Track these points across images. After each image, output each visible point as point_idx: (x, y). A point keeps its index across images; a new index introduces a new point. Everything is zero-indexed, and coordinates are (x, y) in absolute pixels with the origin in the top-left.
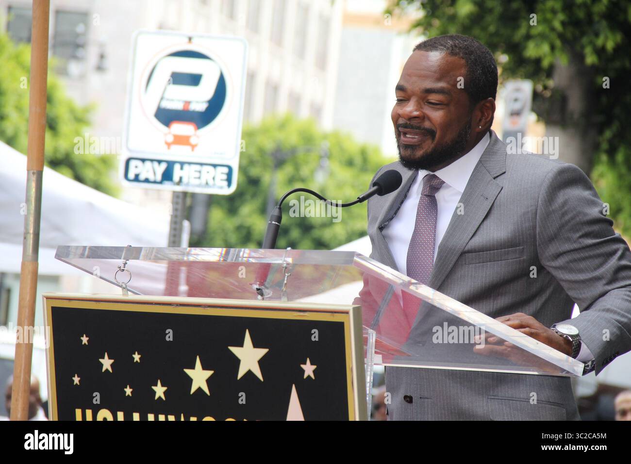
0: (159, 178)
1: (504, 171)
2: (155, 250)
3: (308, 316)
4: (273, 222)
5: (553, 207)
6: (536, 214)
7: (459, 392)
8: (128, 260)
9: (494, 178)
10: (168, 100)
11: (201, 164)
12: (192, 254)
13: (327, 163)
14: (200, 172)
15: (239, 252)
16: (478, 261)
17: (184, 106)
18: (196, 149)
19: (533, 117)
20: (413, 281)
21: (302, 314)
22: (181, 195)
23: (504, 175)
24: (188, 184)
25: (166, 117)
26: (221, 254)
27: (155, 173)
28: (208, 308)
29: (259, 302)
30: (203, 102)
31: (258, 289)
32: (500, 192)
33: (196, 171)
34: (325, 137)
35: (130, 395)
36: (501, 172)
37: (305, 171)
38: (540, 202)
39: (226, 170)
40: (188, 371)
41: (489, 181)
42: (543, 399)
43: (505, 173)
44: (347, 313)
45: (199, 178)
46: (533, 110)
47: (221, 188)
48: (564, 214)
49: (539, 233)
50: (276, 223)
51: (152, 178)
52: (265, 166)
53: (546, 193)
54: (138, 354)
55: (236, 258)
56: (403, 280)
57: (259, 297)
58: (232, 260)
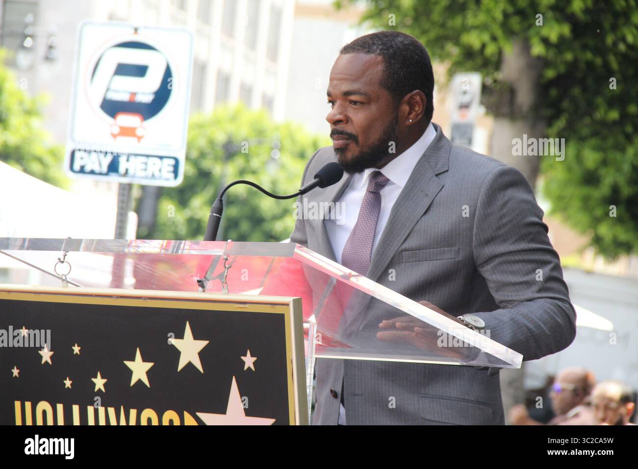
0: (105, 169)
1: (446, 169)
2: (95, 243)
3: (248, 308)
4: (214, 214)
5: (492, 210)
6: (475, 216)
7: (391, 390)
8: (68, 252)
9: (437, 175)
10: (114, 91)
11: (148, 156)
12: (132, 246)
13: (277, 155)
14: (146, 164)
15: (180, 244)
16: (414, 260)
17: (130, 98)
18: (142, 141)
19: (482, 110)
20: (354, 273)
21: (242, 306)
22: (127, 187)
23: (446, 173)
24: (134, 176)
25: (112, 108)
26: (162, 245)
27: (100, 165)
28: (149, 300)
29: (199, 294)
30: (149, 94)
31: (199, 281)
32: (441, 190)
33: (142, 163)
34: (277, 129)
35: (70, 387)
36: (443, 170)
37: (255, 163)
38: (479, 204)
39: (172, 162)
40: (128, 363)
41: (431, 178)
42: (473, 400)
43: (447, 171)
44: (287, 305)
45: (145, 170)
46: (482, 103)
47: (167, 179)
48: (501, 217)
49: (476, 234)
50: (217, 215)
51: (97, 169)
52: (216, 159)
53: (486, 195)
54: (78, 346)
55: (177, 250)
56: (343, 272)
57: (200, 289)
58: (173, 252)
